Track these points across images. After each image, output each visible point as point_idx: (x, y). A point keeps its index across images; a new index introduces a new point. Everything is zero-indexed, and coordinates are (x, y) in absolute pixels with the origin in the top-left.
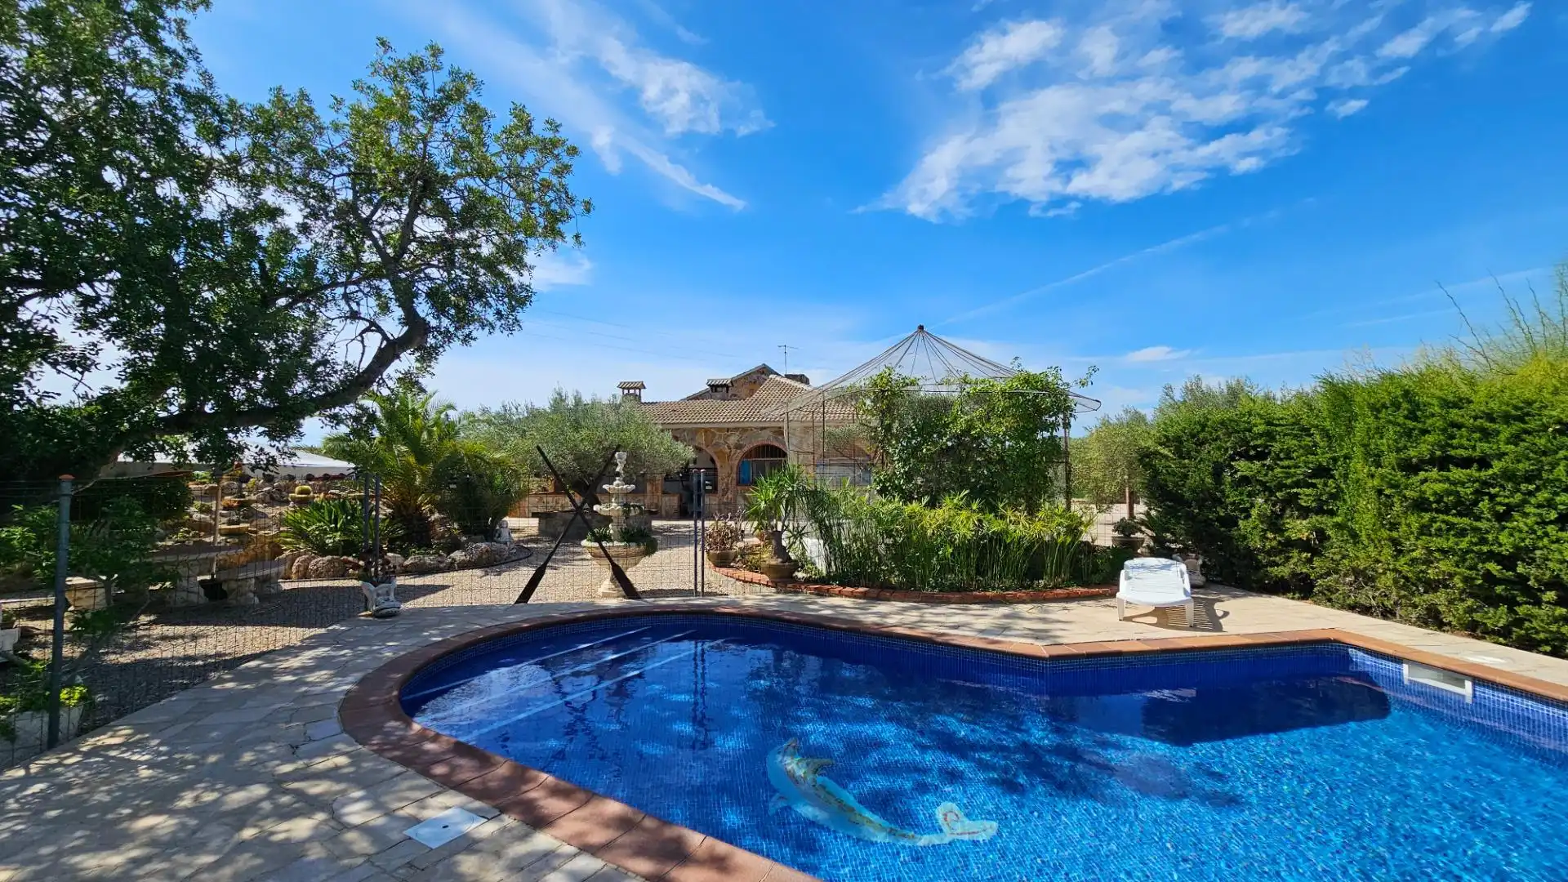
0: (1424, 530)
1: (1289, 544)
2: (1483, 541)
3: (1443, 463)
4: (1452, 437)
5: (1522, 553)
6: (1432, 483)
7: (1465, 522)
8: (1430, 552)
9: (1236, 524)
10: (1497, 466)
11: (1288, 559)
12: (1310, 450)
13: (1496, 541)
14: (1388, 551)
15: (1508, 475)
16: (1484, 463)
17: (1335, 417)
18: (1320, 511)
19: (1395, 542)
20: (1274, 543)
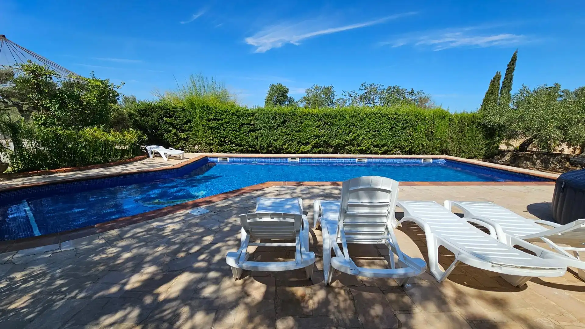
0: (212, 133)
1: (181, 139)
2: (221, 135)
3: (214, 120)
4: (216, 115)
5: (227, 136)
6: (213, 124)
7: (218, 131)
8: (213, 137)
9: (163, 135)
10: (224, 121)
11: (178, 143)
12: (185, 116)
13: (223, 134)
14: (204, 138)
15: (225, 122)
16: (222, 120)
17: (192, 109)
18: (188, 131)
19: (206, 136)
20: (176, 139)
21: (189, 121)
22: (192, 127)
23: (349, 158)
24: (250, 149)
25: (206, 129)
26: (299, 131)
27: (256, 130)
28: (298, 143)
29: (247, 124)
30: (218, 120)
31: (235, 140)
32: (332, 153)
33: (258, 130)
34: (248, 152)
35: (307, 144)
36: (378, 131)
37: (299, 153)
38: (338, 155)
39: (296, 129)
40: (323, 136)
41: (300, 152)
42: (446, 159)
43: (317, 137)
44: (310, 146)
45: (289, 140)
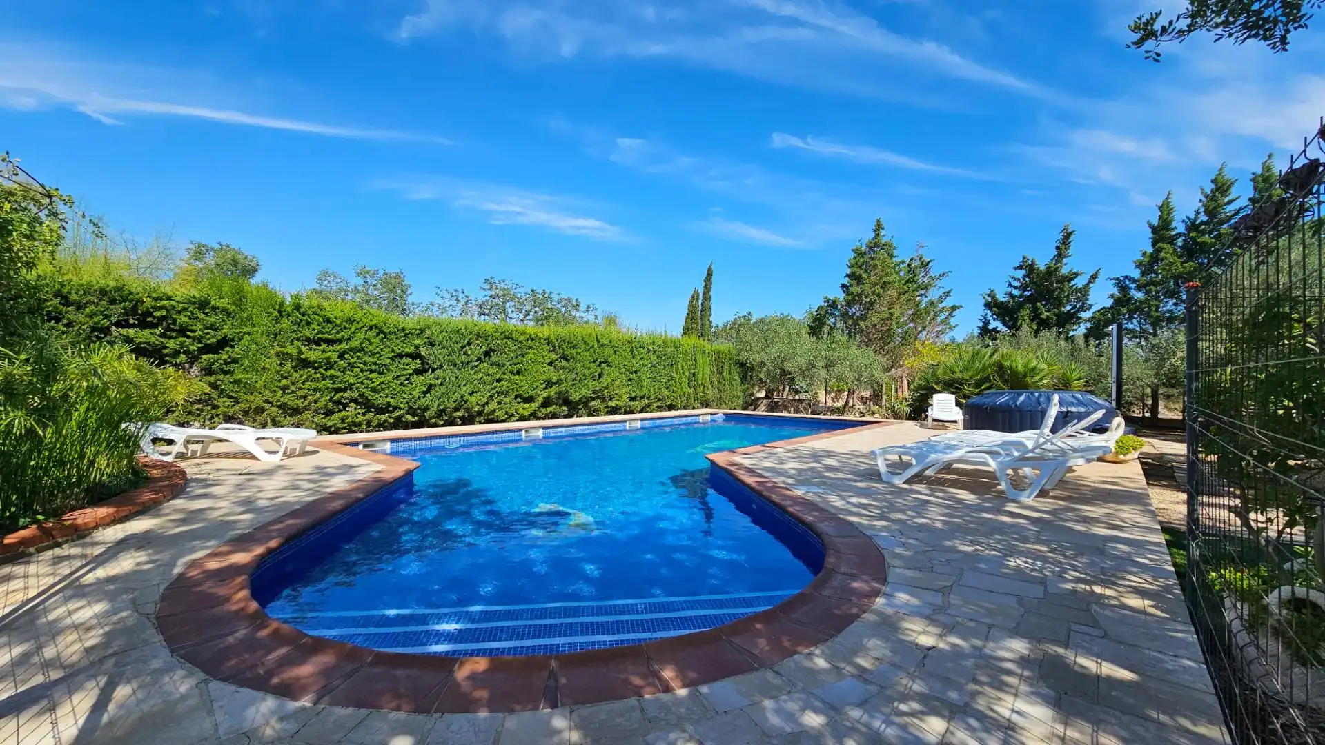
0: (307, 378)
2: (334, 382)
4: (324, 328)
5: (349, 386)
7: (328, 372)
8: (308, 391)
10: (348, 345)
13: (342, 381)
14: (279, 394)
15: (351, 350)
16: (341, 343)
17: (240, 305)
19: (283, 389)
21: (224, 343)
22: (235, 361)
23: (598, 423)
24: (409, 418)
25: (288, 366)
26: (518, 373)
27: (426, 371)
28: (517, 397)
29: (409, 355)
30: (330, 342)
31: (371, 396)
32: (565, 417)
33: (434, 370)
34: (406, 426)
35: (530, 400)
36: (636, 372)
37: (517, 421)
38: (575, 420)
39: (515, 368)
40: (559, 382)
41: (517, 417)
42: (724, 414)
43: (549, 384)
44: (535, 405)
45: (498, 393)
